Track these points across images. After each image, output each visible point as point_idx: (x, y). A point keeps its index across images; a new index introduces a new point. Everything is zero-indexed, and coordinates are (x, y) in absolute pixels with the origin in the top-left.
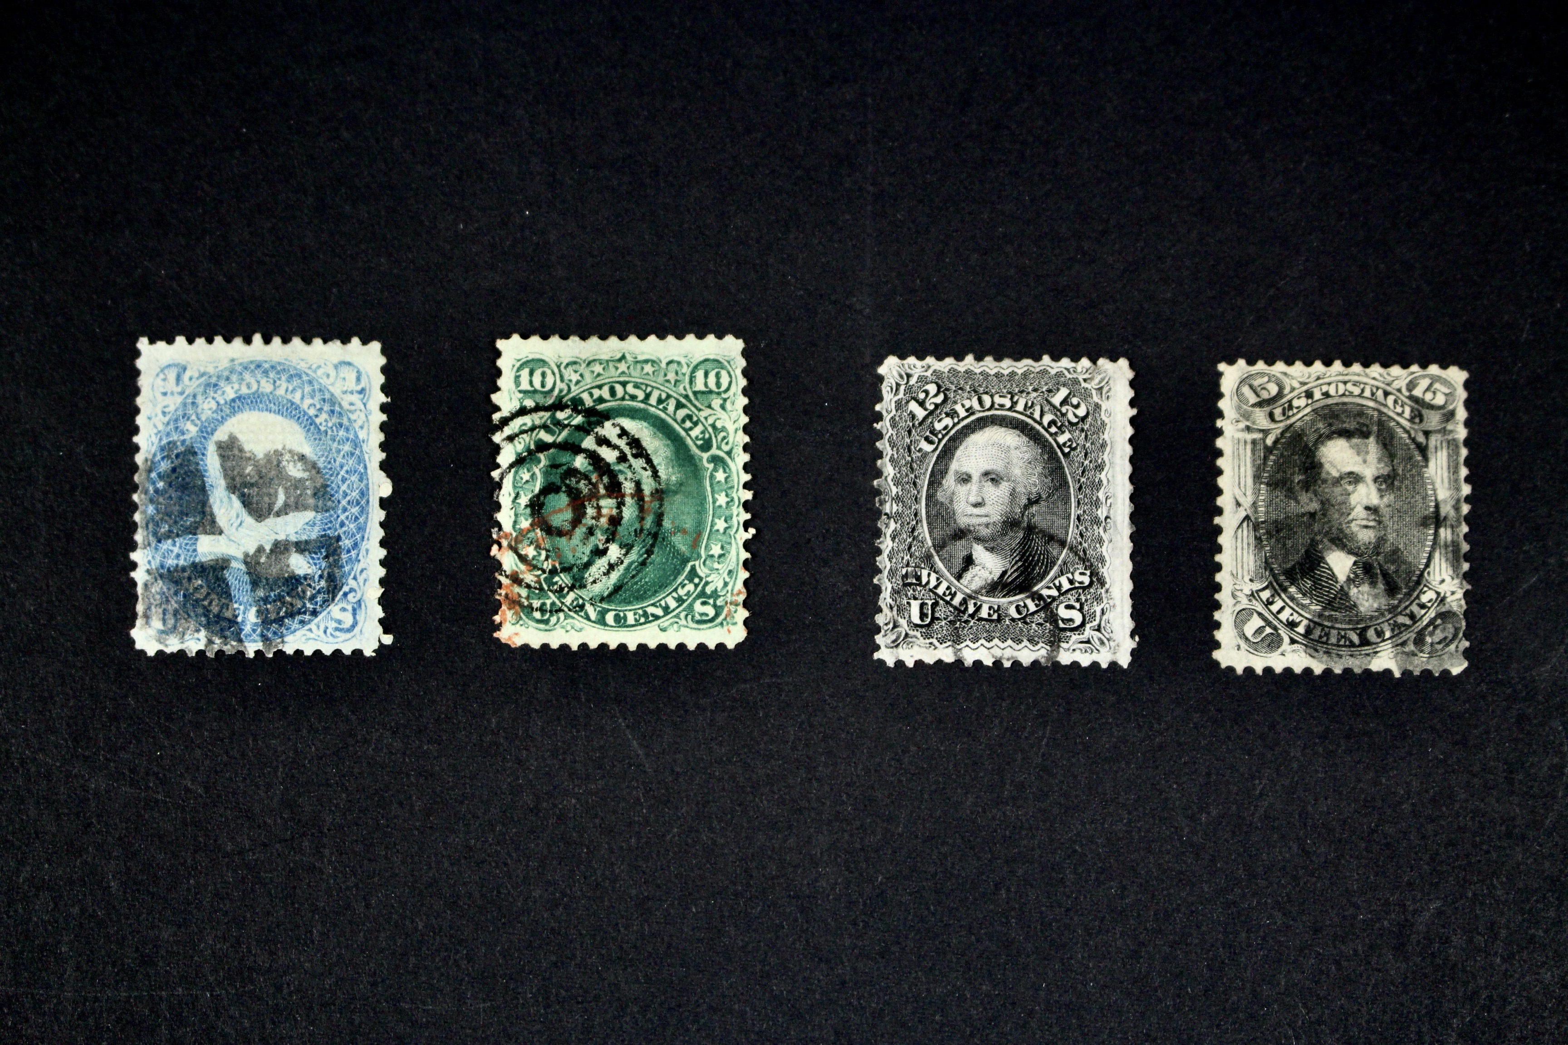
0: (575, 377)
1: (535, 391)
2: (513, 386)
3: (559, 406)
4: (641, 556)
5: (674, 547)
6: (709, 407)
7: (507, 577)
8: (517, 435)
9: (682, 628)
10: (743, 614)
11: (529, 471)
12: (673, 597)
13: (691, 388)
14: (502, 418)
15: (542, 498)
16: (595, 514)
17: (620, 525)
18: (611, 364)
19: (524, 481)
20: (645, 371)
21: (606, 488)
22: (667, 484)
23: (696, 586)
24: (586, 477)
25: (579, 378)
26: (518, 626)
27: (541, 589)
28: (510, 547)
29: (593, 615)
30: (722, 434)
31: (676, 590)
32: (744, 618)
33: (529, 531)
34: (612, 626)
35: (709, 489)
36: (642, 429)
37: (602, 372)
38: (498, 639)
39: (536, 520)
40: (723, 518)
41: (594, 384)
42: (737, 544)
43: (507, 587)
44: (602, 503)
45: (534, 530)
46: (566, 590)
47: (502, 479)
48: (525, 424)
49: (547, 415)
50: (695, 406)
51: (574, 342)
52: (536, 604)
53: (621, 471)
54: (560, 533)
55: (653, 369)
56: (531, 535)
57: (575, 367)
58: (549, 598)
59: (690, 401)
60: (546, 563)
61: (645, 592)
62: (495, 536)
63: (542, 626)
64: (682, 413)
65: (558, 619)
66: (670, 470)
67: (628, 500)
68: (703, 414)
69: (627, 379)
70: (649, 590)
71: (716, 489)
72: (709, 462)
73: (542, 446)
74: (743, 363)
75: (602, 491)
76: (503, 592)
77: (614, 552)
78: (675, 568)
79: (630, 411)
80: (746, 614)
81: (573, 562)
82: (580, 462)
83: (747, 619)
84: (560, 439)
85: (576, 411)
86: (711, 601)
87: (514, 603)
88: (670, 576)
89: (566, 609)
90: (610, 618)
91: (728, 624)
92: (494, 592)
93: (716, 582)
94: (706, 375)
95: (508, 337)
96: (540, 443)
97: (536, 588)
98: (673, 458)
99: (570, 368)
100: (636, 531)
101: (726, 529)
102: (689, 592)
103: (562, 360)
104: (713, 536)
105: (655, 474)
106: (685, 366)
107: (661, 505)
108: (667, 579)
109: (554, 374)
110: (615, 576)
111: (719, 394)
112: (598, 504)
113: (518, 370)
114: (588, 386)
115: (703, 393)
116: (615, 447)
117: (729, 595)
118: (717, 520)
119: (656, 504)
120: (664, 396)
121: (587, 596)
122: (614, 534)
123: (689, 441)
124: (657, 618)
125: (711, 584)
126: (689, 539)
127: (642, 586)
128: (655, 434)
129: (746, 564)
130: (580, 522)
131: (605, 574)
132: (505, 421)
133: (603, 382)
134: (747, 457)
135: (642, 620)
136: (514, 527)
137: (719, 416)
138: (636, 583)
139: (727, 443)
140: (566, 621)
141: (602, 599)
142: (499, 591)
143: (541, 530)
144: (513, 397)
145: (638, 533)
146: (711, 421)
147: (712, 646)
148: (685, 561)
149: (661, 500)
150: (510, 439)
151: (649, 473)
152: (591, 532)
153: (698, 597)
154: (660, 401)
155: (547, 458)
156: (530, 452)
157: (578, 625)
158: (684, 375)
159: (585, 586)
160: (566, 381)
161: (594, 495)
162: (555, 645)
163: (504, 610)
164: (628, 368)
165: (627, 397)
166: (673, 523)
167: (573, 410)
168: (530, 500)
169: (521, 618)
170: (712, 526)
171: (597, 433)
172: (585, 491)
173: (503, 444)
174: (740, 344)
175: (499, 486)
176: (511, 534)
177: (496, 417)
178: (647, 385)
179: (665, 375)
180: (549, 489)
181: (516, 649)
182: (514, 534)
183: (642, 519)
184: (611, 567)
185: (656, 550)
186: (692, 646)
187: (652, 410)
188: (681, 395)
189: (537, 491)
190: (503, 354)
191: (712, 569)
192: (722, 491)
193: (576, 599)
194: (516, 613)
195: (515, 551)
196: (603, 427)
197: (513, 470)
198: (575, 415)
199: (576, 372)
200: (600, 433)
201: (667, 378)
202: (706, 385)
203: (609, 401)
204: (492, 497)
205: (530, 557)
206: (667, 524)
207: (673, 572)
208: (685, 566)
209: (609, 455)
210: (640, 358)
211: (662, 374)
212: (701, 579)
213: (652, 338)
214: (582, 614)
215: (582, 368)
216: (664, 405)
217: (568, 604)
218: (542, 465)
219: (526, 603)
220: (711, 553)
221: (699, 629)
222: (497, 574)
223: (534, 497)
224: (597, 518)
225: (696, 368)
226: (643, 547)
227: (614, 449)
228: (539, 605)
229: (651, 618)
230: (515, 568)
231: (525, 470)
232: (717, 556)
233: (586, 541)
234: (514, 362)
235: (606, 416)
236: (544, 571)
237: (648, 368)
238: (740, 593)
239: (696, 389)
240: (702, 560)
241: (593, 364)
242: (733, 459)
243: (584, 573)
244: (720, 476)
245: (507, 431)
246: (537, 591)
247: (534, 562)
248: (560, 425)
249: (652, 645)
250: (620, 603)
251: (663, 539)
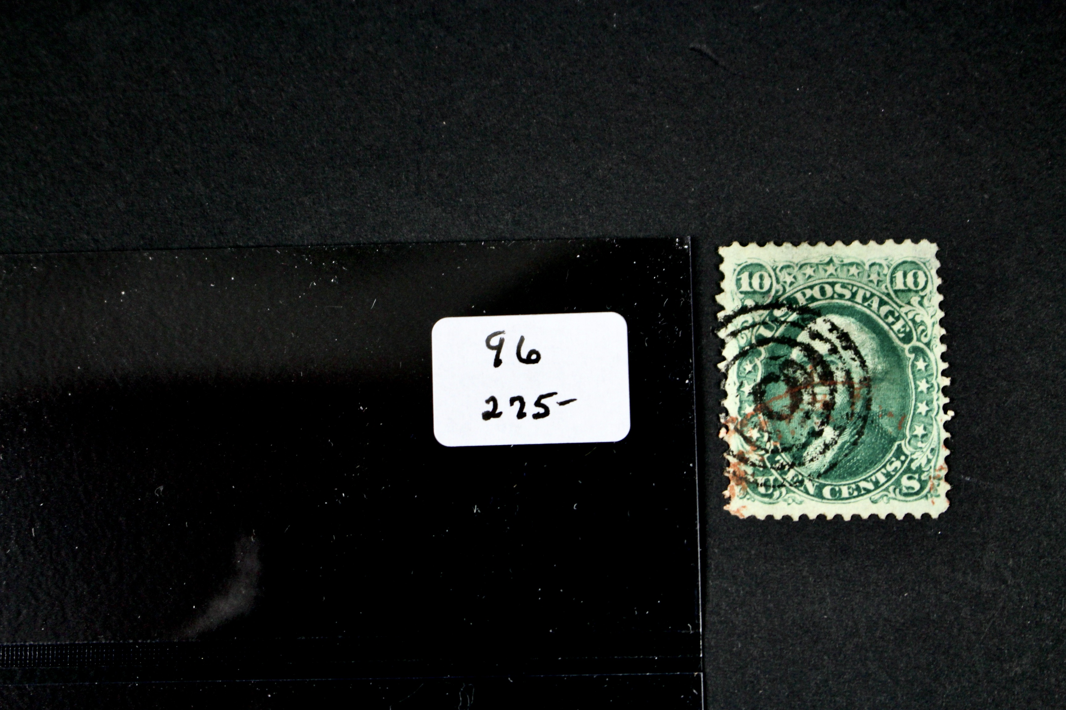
0: (789, 279)
1: (755, 292)
2: (734, 288)
3: (776, 305)
4: (853, 436)
5: (882, 429)
6: (909, 303)
7: (734, 456)
8: (740, 331)
9: (891, 501)
10: (945, 487)
11: (751, 362)
12: (882, 473)
13: (892, 287)
14: (725, 316)
15: (763, 387)
16: (811, 400)
17: (833, 409)
18: (820, 267)
19: (747, 371)
20: (851, 273)
21: (820, 377)
22: (874, 373)
23: (903, 462)
24: (802, 367)
25: (793, 280)
26: (745, 499)
27: (765, 467)
28: (736, 430)
29: (812, 490)
30: (921, 328)
31: (884, 466)
32: (946, 491)
33: (753, 416)
34: (828, 499)
35: (911, 376)
36: (850, 324)
37: (812, 274)
38: (728, 513)
39: (759, 406)
40: (925, 403)
41: (806, 285)
42: (938, 425)
43: (734, 465)
44: (817, 390)
45: (757, 415)
46: (787, 467)
47: (727, 370)
48: (746, 321)
49: (766, 312)
50: (896, 303)
51: (787, 248)
52: (761, 480)
53: (832, 362)
54: (780, 417)
55: (858, 271)
56: (755, 419)
57: (788, 270)
58: (772, 475)
59: (891, 299)
60: (768, 444)
61: (857, 469)
62: (722, 421)
63: (766, 500)
64: (885, 309)
65: (781, 493)
66: (876, 360)
67: (840, 387)
68: (903, 310)
69: (835, 280)
70: (861, 467)
71: (918, 376)
72: (910, 352)
73: (762, 341)
74: (937, 264)
75: (817, 380)
76: (731, 470)
77: (829, 433)
78: (883, 448)
79: (839, 308)
80: (948, 487)
81: (792, 443)
82: (796, 354)
83: (948, 491)
84: (777, 334)
85: (791, 308)
86: (916, 476)
87: (742, 479)
88: (879, 454)
89: (787, 485)
90: (826, 492)
91: (932, 496)
92: (723, 470)
93: (920, 459)
94: (905, 275)
95: (729, 245)
96: (760, 338)
97: (760, 466)
98: (879, 349)
99: (784, 271)
100: (847, 414)
101: (928, 412)
102: (896, 468)
103: (777, 264)
104: (916, 418)
105: (863, 364)
106: (886, 268)
107: (869, 392)
108: (876, 457)
109: (770, 276)
110: (830, 455)
111: (917, 292)
112: (813, 391)
113: (739, 274)
114: (801, 287)
115: (903, 291)
116: (827, 341)
117: (932, 470)
118: (919, 404)
119: (865, 390)
120: (868, 295)
121: (806, 472)
122: (828, 417)
123: (892, 334)
124: (868, 491)
125: (916, 461)
126: (895, 422)
127: (855, 463)
128: (862, 328)
129: (947, 443)
130: (798, 407)
131: (821, 453)
132: (729, 319)
133: (814, 283)
134: (943, 348)
135: (856, 493)
136: (739, 412)
137: (918, 312)
138: (849, 461)
139: (926, 336)
140: (788, 495)
141: (819, 476)
142: (728, 469)
143: (764, 415)
144: (736, 298)
145: (850, 416)
146: (910, 316)
147: (918, 516)
148: (892, 441)
149: (869, 386)
150: (734, 334)
151: (858, 363)
152: (807, 415)
153: (905, 472)
154: (865, 299)
155: (767, 350)
156: (752, 346)
157: (798, 498)
158: (885, 275)
159: (803, 464)
160: (782, 283)
161: (809, 383)
162: (778, 517)
163: (733, 486)
164: (836, 270)
165: (836, 296)
166: (880, 407)
167: (788, 308)
168: (753, 388)
169: (747, 493)
170: (915, 409)
171: (810, 328)
172: (802, 380)
173: (728, 340)
174: (934, 248)
175: (725, 376)
176: (737, 419)
177: (721, 315)
178: (853, 285)
179: (869, 276)
180: (769, 379)
181: (744, 520)
182: (740, 419)
183: (852, 404)
184: (827, 447)
185: (866, 431)
186: (900, 516)
187: (859, 307)
188: (883, 293)
189: (758, 380)
190: (725, 259)
191: (916, 448)
192: (922, 378)
193: (796, 475)
194: (743, 489)
195: (741, 433)
196: (815, 323)
197: (737, 362)
198: (790, 313)
199: (790, 274)
200: (813, 329)
201: (870, 279)
202: (905, 284)
203: (820, 300)
204: (719, 386)
205: (754, 438)
206: (875, 408)
207: (882, 451)
208: (892, 445)
209: (821, 348)
210: (846, 261)
211: (866, 275)
212: (907, 456)
213: (856, 244)
214: (802, 488)
215: (795, 271)
216: (869, 302)
217: (789, 480)
218: (762, 357)
219: (752, 480)
220: (915, 433)
221: (907, 501)
222: (725, 454)
223: (756, 385)
224: (813, 403)
225: (896, 269)
226: (855, 429)
227: (826, 342)
228: (763, 481)
229: (863, 492)
230: (741, 449)
231: (748, 362)
232: (920, 435)
233: (803, 424)
234: (735, 267)
235: (817, 313)
236: (767, 451)
237: (853, 270)
238: (941, 468)
239: (897, 288)
240: (907, 440)
241: (804, 267)
242: (931, 350)
243: (802, 453)
244: (921, 365)
245: (731, 327)
246: (761, 469)
247: (758, 443)
248: (778, 322)
249: (865, 516)
250: (835, 478)
251: (872, 422)
